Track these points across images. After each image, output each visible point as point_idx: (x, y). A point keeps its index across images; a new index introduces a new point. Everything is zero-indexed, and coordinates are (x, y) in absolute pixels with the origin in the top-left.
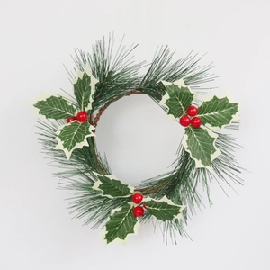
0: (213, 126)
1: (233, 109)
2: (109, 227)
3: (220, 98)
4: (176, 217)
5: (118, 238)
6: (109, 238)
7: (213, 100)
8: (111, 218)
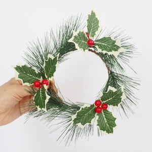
0: (98, 120)
1: (110, 131)
2: (24, 67)
3: (115, 122)
4: (38, 107)
5: (19, 74)
6: (18, 68)
7: (113, 118)
8: (31, 68)
